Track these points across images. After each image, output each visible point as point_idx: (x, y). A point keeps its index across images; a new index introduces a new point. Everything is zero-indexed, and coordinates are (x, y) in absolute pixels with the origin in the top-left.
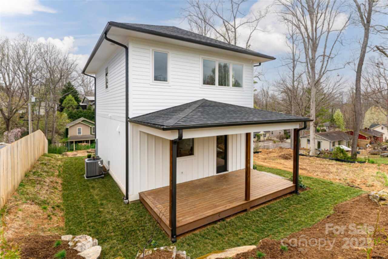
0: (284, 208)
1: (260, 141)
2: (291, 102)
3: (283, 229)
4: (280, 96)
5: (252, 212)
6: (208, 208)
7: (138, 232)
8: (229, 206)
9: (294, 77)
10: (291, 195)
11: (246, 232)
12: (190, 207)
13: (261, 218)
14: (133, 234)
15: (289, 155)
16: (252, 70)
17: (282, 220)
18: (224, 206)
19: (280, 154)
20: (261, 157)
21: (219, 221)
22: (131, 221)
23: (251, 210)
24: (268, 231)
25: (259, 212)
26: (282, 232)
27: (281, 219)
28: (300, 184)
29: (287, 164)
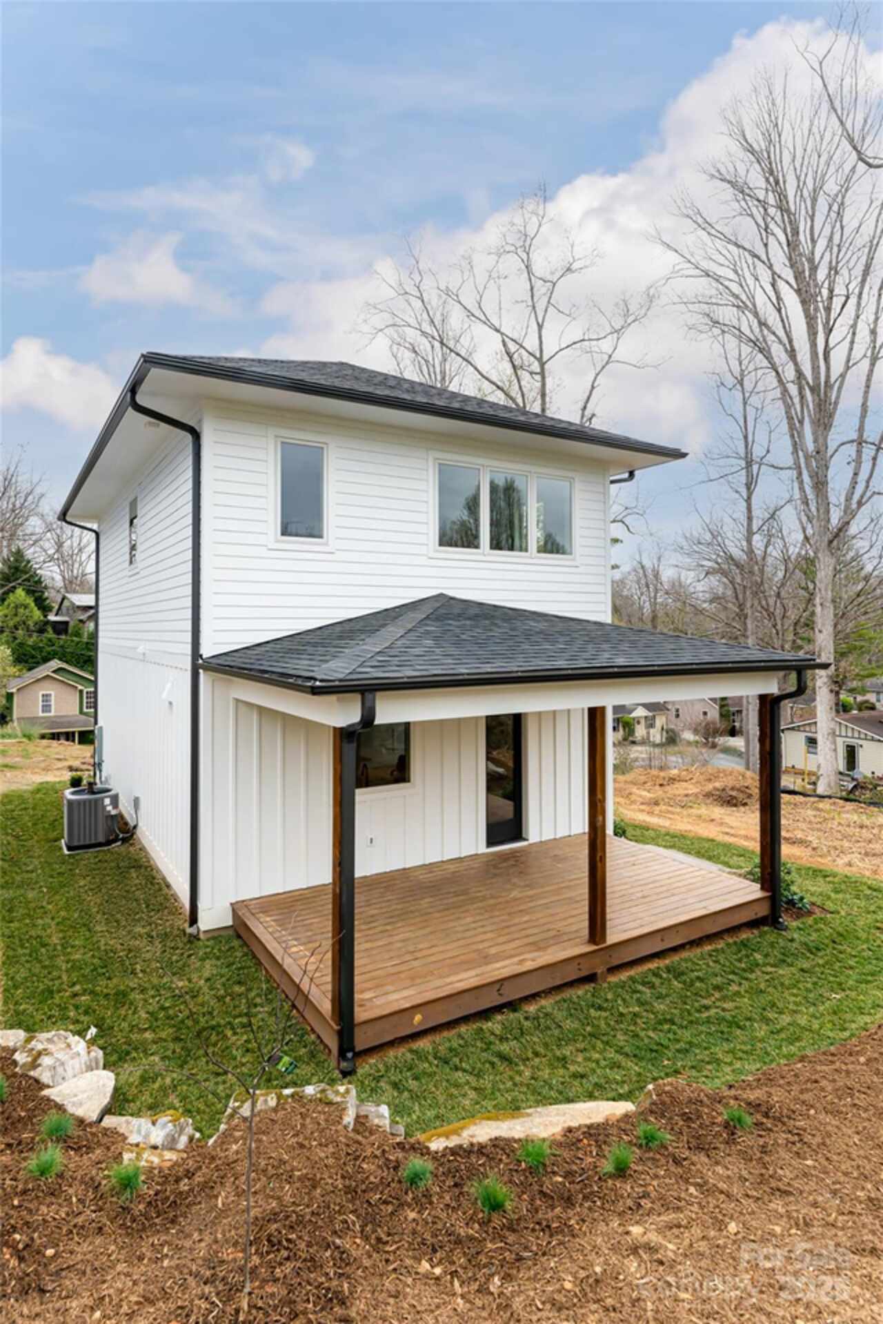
0: (731, 977)
1: (634, 743)
2: (741, 606)
3: (732, 1051)
4: (702, 587)
5: (617, 985)
6: (462, 963)
7: (229, 1033)
8: (533, 960)
9: (750, 519)
10: (756, 932)
11: (597, 1056)
12: (399, 956)
13: (648, 1007)
14: (214, 1038)
15: (738, 790)
16: (605, 494)
17: (724, 1019)
18: (516, 959)
19: (709, 787)
20: (641, 796)
21: (498, 1009)
22: (207, 996)
23: (613, 979)
24: (675, 1057)
25: (640, 987)
26: (728, 1060)
27: (722, 1014)
28: (786, 893)
29: (734, 824)
